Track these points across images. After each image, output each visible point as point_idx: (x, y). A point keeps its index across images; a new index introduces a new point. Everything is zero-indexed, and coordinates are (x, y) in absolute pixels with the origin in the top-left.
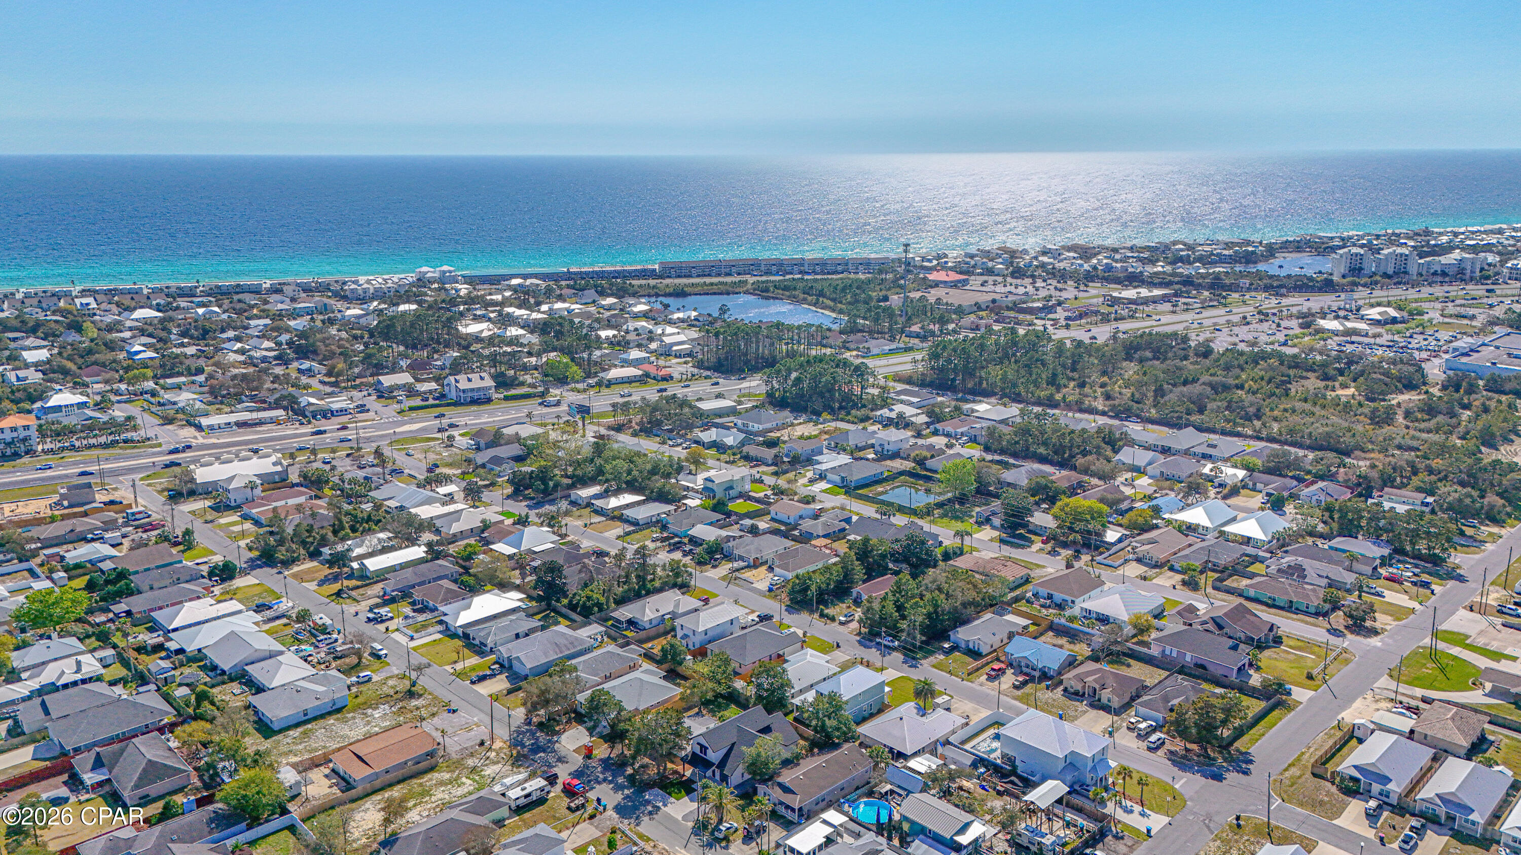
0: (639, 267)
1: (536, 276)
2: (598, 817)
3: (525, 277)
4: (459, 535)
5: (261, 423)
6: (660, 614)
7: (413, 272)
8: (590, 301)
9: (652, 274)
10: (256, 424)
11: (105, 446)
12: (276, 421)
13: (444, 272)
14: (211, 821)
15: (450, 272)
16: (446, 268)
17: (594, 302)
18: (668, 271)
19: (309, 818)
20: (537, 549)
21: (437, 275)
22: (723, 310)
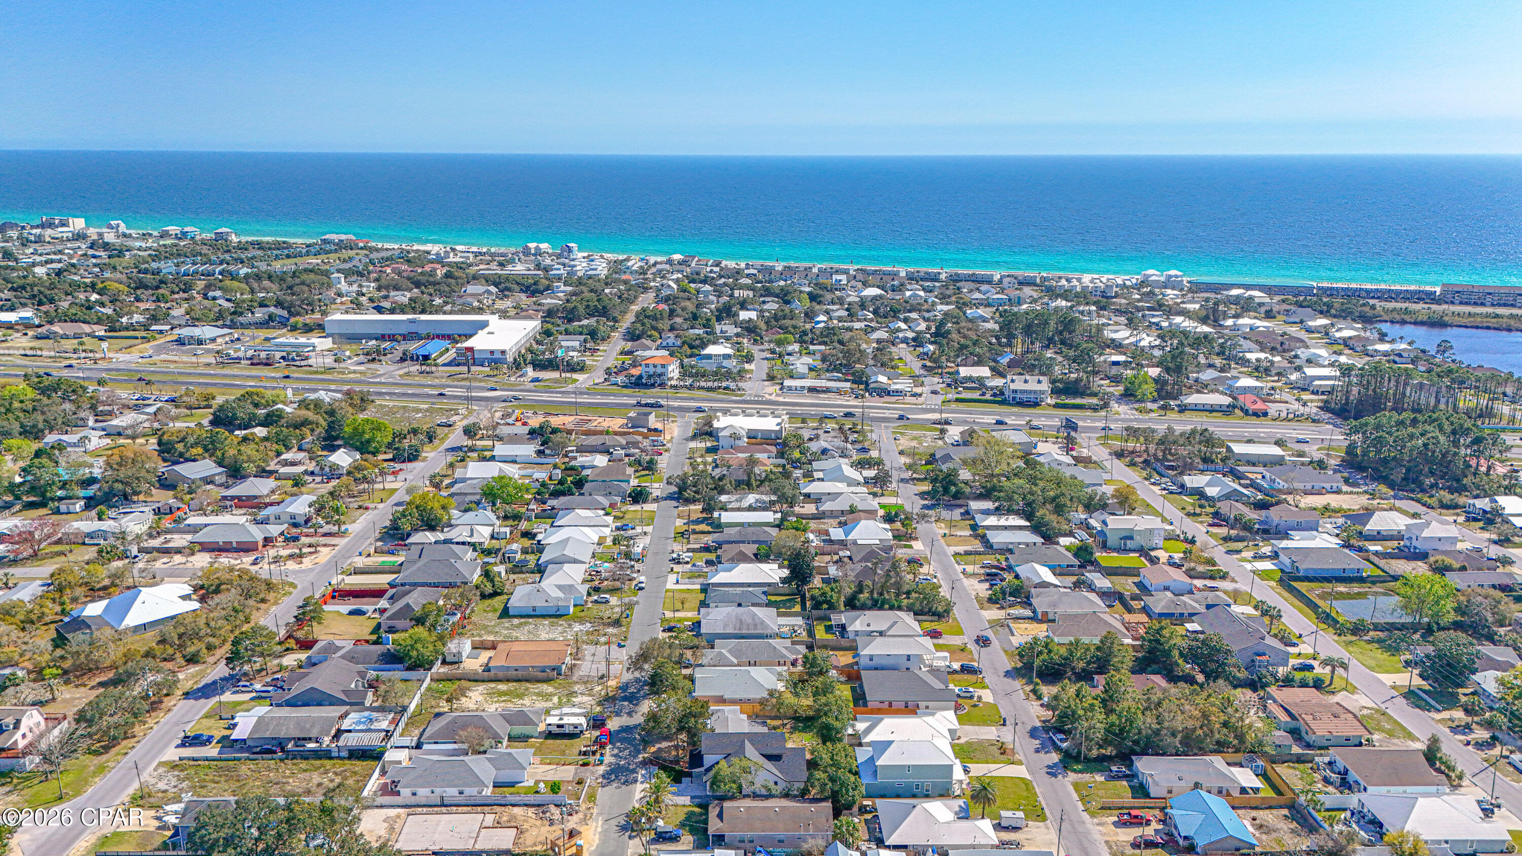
0: (1413, 288)
1: (1261, 288)
2: (590, 767)
3: (1248, 287)
4: (828, 514)
5: (827, 390)
6: (868, 629)
7: (1138, 274)
8: (1298, 320)
9: (1429, 298)
10: (824, 392)
11: (709, 389)
12: (839, 392)
13: (1170, 276)
14: (383, 655)
15: (1177, 276)
16: (1173, 272)
17: (1302, 322)
18: (1452, 295)
19: (438, 680)
20: (859, 542)
21: (1163, 279)
22: (1444, 347)
